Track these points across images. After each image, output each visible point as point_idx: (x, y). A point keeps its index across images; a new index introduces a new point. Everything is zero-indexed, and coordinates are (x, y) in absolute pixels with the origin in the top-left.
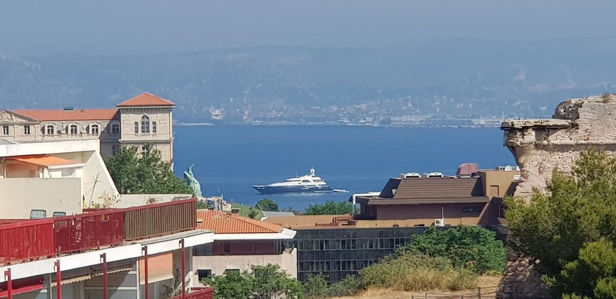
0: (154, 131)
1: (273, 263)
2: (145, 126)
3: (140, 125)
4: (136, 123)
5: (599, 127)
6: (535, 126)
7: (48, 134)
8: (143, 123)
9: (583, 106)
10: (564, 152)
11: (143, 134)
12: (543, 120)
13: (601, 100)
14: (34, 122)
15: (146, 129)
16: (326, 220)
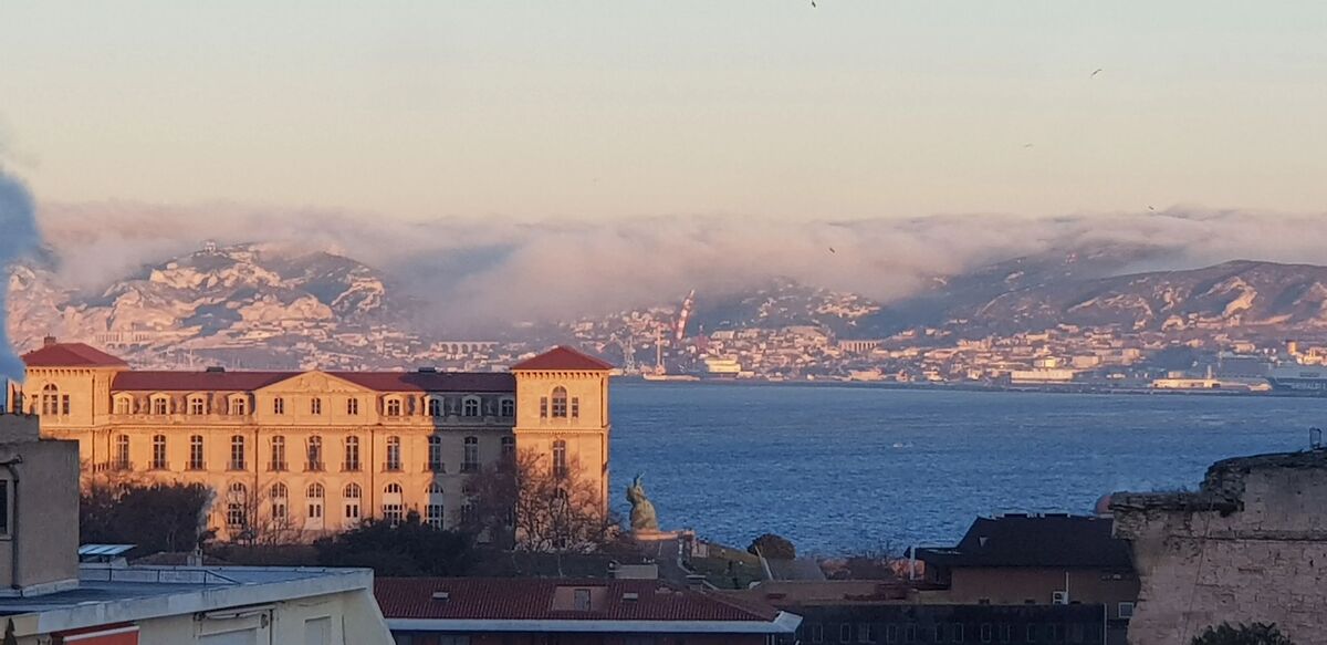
0: (575, 415)
2: (559, 404)
3: (550, 403)
4: (544, 400)
5: (1279, 508)
7: (390, 414)
8: (555, 400)
9: (1252, 472)
11: (554, 419)
15: (560, 411)
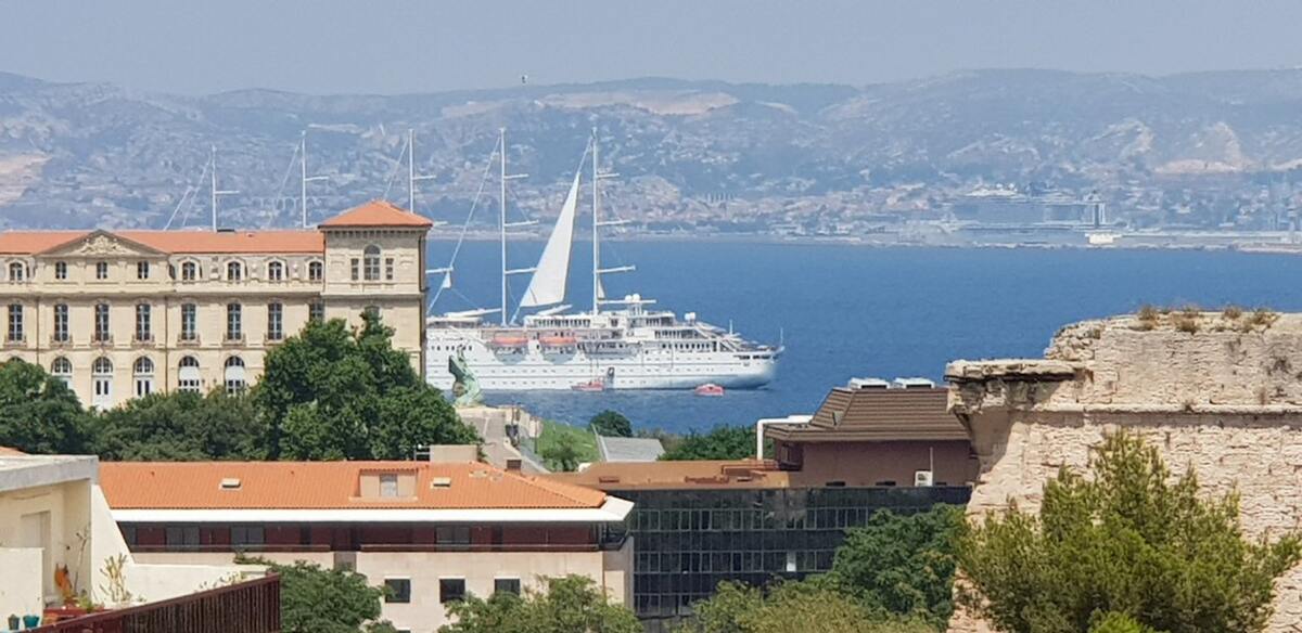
0: (389, 277)
1: (581, 573)
2: (372, 266)
3: (361, 266)
4: (355, 261)
5: (1133, 378)
6: (1008, 374)
7: (185, 279)
8: (367, 261)
9: (1102, 337)
10: (1064, 426)
11: (367, 281)
12: (1025, 362)
13: (1138, 323)
14: (157, 256)
15: (371, 272)
16: (707, 470)
